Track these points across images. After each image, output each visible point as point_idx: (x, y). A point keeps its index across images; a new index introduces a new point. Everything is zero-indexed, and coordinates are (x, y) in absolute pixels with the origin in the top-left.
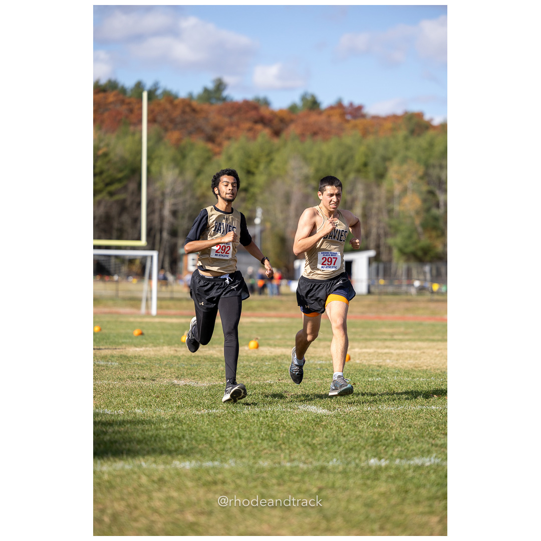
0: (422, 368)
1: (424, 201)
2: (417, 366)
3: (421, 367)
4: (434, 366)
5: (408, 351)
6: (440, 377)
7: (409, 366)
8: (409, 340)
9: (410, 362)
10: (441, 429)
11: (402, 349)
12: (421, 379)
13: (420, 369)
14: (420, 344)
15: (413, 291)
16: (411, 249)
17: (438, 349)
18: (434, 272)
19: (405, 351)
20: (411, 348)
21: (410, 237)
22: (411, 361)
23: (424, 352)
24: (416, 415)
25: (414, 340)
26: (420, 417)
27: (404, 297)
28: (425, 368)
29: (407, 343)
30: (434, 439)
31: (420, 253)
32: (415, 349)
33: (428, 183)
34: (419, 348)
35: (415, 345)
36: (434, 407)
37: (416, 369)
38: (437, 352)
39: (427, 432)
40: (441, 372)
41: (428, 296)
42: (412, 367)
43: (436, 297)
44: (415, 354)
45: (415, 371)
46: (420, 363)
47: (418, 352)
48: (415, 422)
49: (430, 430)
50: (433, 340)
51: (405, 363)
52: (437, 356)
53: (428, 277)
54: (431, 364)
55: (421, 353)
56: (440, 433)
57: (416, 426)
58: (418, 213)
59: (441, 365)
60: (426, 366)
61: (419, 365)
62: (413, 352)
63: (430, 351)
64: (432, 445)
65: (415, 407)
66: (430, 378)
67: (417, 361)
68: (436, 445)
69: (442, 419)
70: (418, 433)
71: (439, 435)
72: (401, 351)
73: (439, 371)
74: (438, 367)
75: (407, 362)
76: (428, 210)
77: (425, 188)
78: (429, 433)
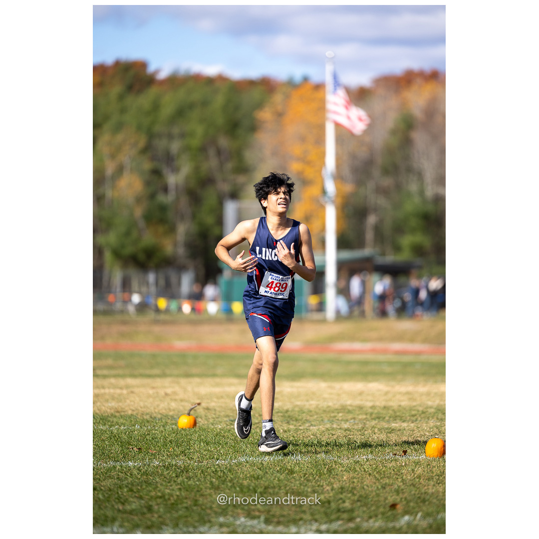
0: (126, 413)
1: (147, 183)
2: (120, 410)
3: (124, 412)
4: (143, 410)
5: (112, 391)
6: (147, 424)
7: (109, 410)
8: (115, 376)
9: (110, 405)
10: (135, 490)
11: (103, 387)
12: (122, 428)
13: (122, 414)
14: (130, 381)
15: (131, 309)
16: (129, 250)
17: (153, 388)
18: (162, 282)
19: (107, 391)
20: (115, 387)
21: (128, 234)
22: (113, 404)
23: (132, 392)
24: (106, 473)
25: (123, 376)
26: (110, 477)
27: (119, 317)
28: (130, 412)
29: (113, 380)
30: (123, 504)
31: (142, 257)
32: (121, 388)
33: (153, 158)
34: (127, 387)
35: (122, 382)
36: (131, 464)
37: (117, 414)
38: (151, 392)
39: (117, 495)
40: (151, 417)
41: (151, 315)
42: (112, 411)
43: (162, 317)
44: (120, 395)
45: (115, 417)
46: (123, 407)
47: (125, 392)
48: (103, 483)
49: (120, 493)
50: (149, 376)
51: (104, 406)
52: (149, 396)
53: (153, 289)
54: (139, 408)
55: (128, 394)
56: (133, 496)
57: (102, 488)
58: (138, 200)
59: (152, 408)
60: (131, 409)
61: (122, 408)
62: (118, 391)
63: (142, 390)
64: (119, 511)
65: (107, 464)
66: (134, 426)
67: (120, 404)
68: (125, 512)
69: (139, 479)
70: (104, 496)
71: (132, 499)
72: (102, 391)
73: (148, 417)
74: (148, 412)
75: (106, 405)
76: (152, 196)
77: (147, 166)
78: (119, 496)
